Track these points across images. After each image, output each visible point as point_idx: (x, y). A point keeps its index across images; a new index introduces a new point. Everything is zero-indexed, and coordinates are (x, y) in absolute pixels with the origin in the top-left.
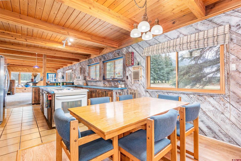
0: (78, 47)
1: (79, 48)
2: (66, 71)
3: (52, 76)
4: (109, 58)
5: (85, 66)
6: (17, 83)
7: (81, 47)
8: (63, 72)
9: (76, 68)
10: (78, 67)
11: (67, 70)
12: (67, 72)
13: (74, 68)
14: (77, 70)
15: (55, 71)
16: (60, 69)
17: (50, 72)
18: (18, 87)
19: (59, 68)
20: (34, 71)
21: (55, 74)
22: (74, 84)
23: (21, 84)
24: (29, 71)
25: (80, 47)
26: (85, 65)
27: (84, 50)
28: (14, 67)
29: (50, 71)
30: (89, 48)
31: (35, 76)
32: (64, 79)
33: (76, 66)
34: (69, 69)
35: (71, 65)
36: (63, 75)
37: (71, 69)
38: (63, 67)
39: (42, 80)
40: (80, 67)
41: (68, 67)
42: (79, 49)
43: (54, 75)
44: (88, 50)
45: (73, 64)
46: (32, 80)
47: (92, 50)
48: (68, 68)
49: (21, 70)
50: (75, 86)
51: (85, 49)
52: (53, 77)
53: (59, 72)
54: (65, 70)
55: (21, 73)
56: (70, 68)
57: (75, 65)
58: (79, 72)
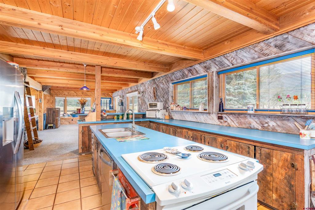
0: (163, 44)
1: (167, 45)
2: (127, 93)
3: (105, 102)
4: (239, 61)
5: (165, 84)
6: (63, 111)
7: (170, 43)
8: (121, 96)
9: (146, 89)
10: (150, 88)
11: (129, 93)
12: (128, 95)
13: (142, 89)
14: (146, 93)
15: (110, 94)
16: (117, 92)
17: (103, 96)
18: (63, 117)
19: (116, 90)
20: (83, 95)
21: (109, 98)
22: (147, 116)
23: (68, 112)
24: (77, 96)
25: (167, 43)
26: (164, 82)
27: (176, 49)
28: (59, 91)
29: (104, 94)
30: (185, 46)
31: (83, 104)
32: (123, 106)
33: (145, 86)
34: (132, 92)
35: (135, 84)
36: (122, 101)
37: (136, 91)
38: (121, 88)
39: (94, 111)
40: (155, 86)
41: (131, 88)
42: (166, 47)
43: (108, 100)
44: (184, 48)
45: (140, 82)
46: (78, 110)
47: (190, 50)
48: (129, 89)
49: (67, 94)
50: (148, 120)
51: (177, 47)
52: (107, 103)
53: (115, 96)
54: (125, 92)
55: (67, 98)
56: (134, 89)
57: (143, 83)
58: (152, 95)
